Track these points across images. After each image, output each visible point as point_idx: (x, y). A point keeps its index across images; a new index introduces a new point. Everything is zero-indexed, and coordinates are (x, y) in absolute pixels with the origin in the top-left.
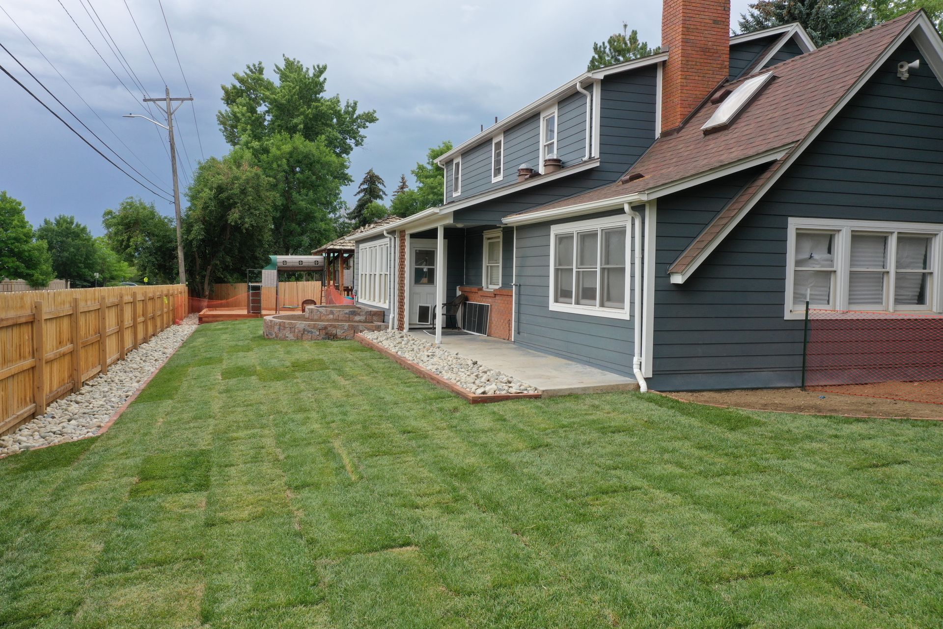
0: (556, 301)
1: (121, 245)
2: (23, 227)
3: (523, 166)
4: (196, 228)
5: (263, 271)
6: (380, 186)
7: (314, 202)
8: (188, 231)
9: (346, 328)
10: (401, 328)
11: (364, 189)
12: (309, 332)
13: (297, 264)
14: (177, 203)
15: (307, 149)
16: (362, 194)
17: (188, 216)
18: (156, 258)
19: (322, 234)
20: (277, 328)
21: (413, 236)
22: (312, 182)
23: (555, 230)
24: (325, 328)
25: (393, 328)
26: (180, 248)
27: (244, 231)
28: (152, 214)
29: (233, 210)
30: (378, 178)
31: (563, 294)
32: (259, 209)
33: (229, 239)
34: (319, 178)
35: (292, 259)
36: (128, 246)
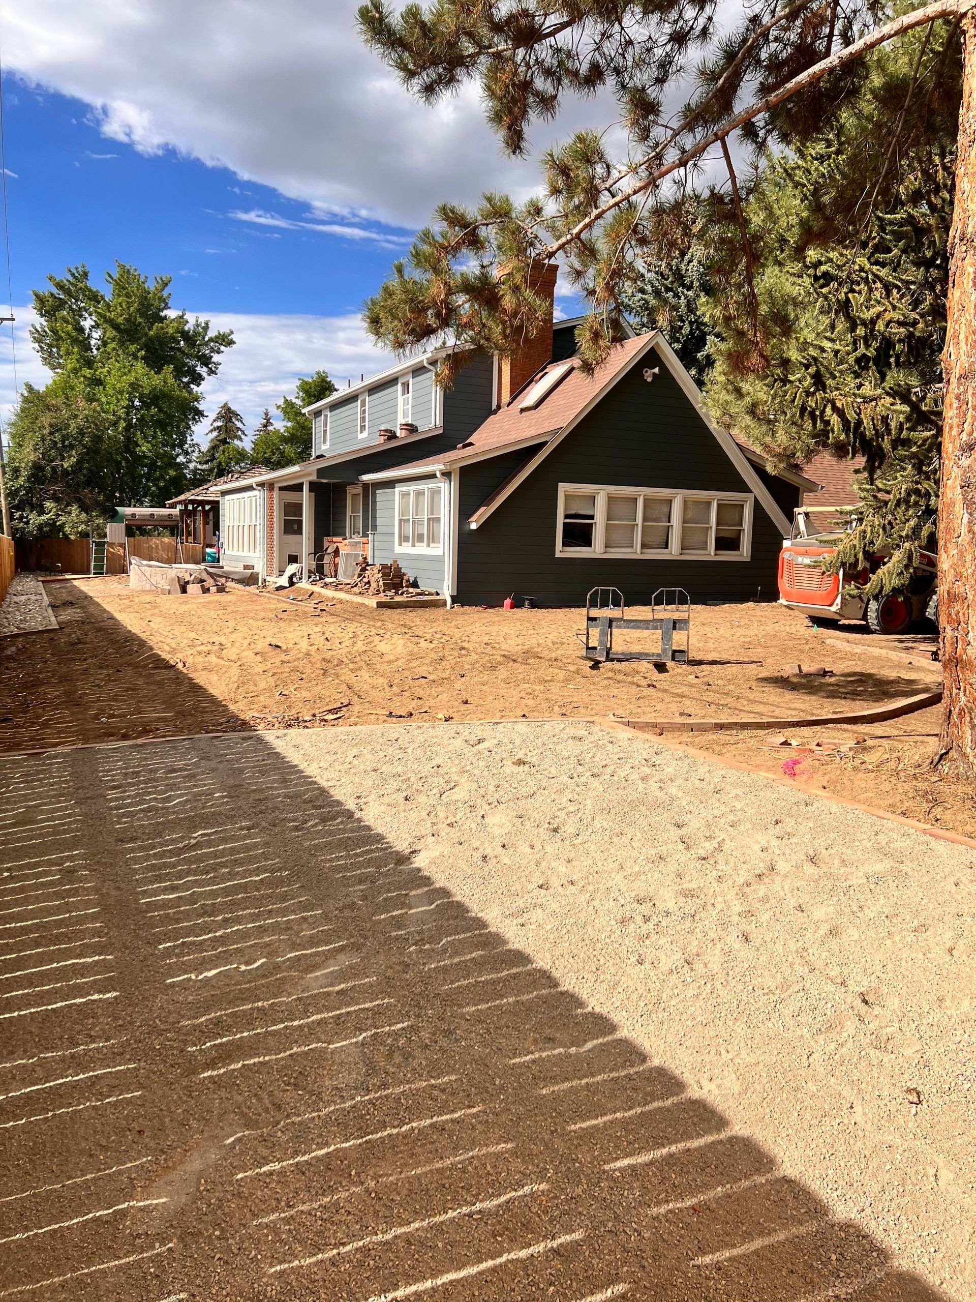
0: (400, 545)
3: (385, 427)
4: (23, 473)
5: (109, 525)
6: (239, 424)
10: (271, 574)
11: (218, 427)
13: (148, 518)
15: (152, 382)
16: (215, 434)
21: (281, 489)
23: (399, 489)
25: (263, 575)
31: (404, 539)
35: (141, 512)
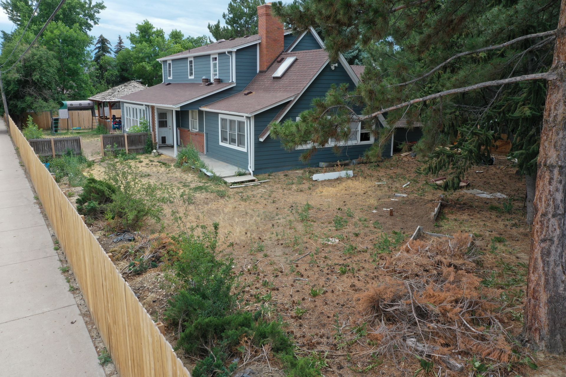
0: (222, 142)
3: (204, 77)
6: (109, 46)
15: (69, 33)
23: (220, 117)
29: (35, 73)
30: (106, 40)
31: (224, 139)
32: (49, 72)
35: (75, 103)
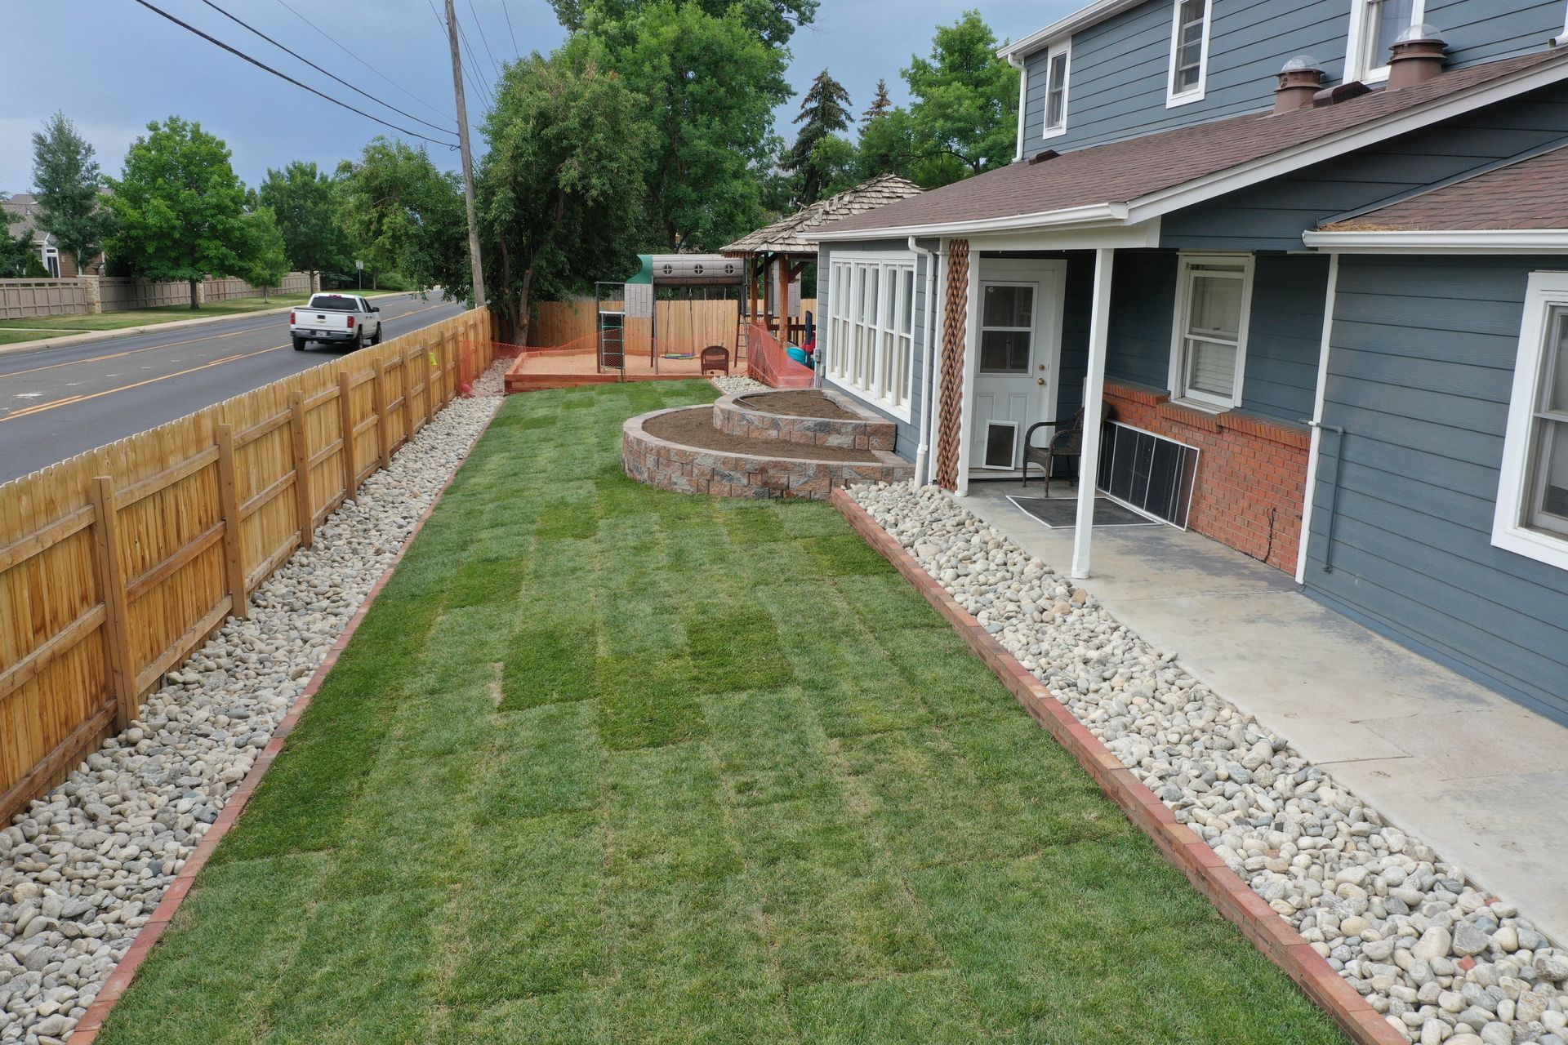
1: (369, 230)
2: (230, 186)
3: (1295, 64)
4: (499, 196)
5: (627, 286)
6: (842, 104)
7: (721, 140)
8: (486, 203)
9: (811, 472)
10: (946, 480)
11: (812, 110)
12: (723, 476)
13: (692, 273)
14: (464, 147)
15: (708, 33)
16: (807, 120)
17: (486, 173)
18: (431, 255)
19: (736, 204)
20: (650, 460)
22: (719, 100)
23: (1556, 290)
24: (762, 470)
25: (924, 482)
26: (472, 237)
27: (590, 203)
28: (425, 171)
29: (567, 162)
30: (837, 88)
31: (1556, 504)
32: (617, 159)
33: (564, 216)
34: (731, 91)
35: (682, 262)
36: (379, 233)
